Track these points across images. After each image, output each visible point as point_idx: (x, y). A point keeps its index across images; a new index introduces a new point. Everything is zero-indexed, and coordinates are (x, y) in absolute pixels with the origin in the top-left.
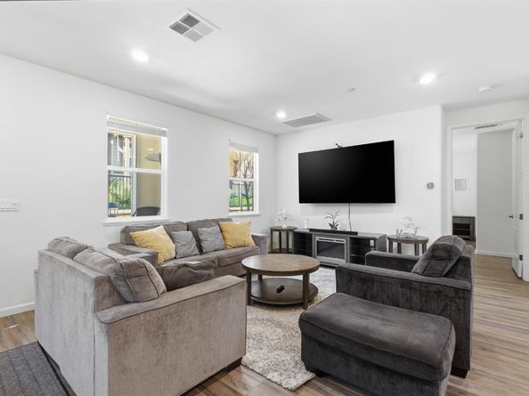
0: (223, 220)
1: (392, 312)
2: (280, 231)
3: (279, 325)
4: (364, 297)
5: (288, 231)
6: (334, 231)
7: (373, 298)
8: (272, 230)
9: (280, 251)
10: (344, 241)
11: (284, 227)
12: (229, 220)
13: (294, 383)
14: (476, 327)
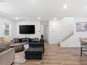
0: (2, 38)
1: (37, 48)
2: (16, 39)
3: (19, 55)
4: (33, 47)
5: (17, 39)
6: (26, 38)
7: (34, 47)
8: (14, 39)
9: (16, 43)
10: (28, 40)
11: (17, 38)
12: (4, 38)
13: (24, 62)
14: (45, 48)
